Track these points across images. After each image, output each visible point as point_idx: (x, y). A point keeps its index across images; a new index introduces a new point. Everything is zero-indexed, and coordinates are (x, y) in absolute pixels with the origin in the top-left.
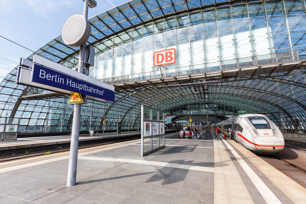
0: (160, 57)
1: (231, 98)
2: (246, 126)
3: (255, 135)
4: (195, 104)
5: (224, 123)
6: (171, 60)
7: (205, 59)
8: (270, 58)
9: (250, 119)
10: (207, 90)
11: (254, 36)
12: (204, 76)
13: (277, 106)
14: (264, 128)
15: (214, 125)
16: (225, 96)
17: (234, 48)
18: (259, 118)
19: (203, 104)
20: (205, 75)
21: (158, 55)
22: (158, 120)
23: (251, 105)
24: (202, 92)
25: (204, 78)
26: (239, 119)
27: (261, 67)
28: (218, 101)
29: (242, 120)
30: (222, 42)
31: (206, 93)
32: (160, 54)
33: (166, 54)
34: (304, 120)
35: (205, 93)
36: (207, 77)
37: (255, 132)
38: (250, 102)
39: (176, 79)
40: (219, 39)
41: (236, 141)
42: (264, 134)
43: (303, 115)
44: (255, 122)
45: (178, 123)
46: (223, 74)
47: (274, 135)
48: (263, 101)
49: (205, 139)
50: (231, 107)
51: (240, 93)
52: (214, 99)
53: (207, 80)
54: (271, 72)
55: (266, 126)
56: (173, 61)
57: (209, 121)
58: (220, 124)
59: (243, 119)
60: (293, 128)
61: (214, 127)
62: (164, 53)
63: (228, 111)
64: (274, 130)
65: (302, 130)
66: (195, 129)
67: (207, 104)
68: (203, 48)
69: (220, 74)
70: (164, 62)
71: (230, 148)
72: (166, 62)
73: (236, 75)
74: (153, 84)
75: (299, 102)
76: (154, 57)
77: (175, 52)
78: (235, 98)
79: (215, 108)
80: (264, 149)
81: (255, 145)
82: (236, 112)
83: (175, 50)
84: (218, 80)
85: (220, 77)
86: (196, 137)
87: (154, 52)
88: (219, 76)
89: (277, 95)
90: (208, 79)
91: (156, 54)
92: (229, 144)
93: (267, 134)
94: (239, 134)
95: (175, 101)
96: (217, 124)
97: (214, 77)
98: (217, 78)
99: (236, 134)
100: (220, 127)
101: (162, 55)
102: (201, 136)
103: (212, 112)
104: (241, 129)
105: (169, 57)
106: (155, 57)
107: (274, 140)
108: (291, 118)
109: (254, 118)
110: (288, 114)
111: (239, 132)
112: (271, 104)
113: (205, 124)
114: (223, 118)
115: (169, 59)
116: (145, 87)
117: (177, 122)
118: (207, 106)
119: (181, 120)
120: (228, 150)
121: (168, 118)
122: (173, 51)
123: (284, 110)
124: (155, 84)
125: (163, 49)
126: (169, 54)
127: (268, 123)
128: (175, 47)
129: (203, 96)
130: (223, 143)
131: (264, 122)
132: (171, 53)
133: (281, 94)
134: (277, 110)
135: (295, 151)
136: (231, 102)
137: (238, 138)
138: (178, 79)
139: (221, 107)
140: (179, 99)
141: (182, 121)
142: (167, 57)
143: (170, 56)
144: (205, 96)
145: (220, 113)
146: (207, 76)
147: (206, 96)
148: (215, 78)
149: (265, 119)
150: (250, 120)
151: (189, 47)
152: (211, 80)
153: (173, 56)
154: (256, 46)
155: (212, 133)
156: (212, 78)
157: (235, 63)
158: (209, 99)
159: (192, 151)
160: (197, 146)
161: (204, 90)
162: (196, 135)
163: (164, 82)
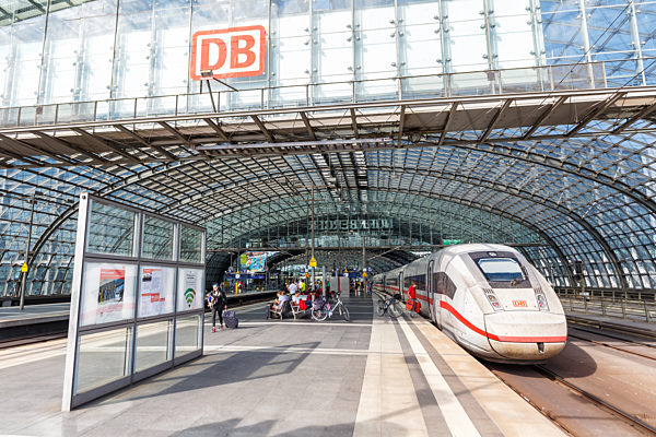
0: (214, 50)
1: (427, 203)
2: (464, 279)
3: (490, 309)
4: (332, 218)
5: (406, 271)
6: (250, 61)
7: (356, 69)
8: (535, 80)
9: (477, 258)
10: (366, 178)
11: (495, 14)
12: (350, 121)
13: (533, 227)
14: (513, 286)
15: (381, 276)
16: (412, 197)
17: (438, 45)
18: (500, 256)
19: (354, 218)
20: (354, 117)
21: (205, 44)
22: (174, 259)
23: (475, 225)
24: (353, 184)
25: (351, 127)
26: (446, 258)
27: (513, 104)
28: (395, 210)
29: (455, 261)
30: (407, 22)
31: (363, 188)
32: (215, 41)
33: (235, 41)
34: (591, 264)
35: (360, 188)
36: (360, 126)
37: (490, 298)
38: (471, 216)
39: (262, 124)
40: (399, 13)
41: (435, 324)
42: (515, 303)
43: (590, 253)
44: (489, 267)
45: (286, 273)
46: (406, 117)
47: (541, 304)
48: (503, 214)
49: (350, 321)
50: (426, 229)
51: (449, 192)
52: (385, 204)
53: (359, 136)
54: (536, 124)
55: (518, 281)
56: (255, 67)
57: (367, 266)
58: (395, 273)
59: (457, 257)
60: (568, 284)
61: (382, 282)
62: (227, 38)
63: (418, 238)
64: (539, 291)
65: (587, 290)
66: (328, 288)
67: (366, 217)
68: (350, 35)
69: (398, 118)
70: (226, 69)
71: (418, 349)
72: (232, 67)
73: (442, 123)
74: (186, 137)
75: (583, 220)
76: (193, 48)
77: (263, 39)
78: (437, 205)
79: (384, 229)
80: (514, 351)
81: (489, 336)
82: (439, 243)
83: (263, 34)
84: (392, 135)
85: (396, 129)
86: (323, 315)
87: (194, 31)
88: (394, 124)
89: (534, 199)
90: (363, 132)
91: (200, 39)
92: (415, 334)
93: (522, 303)
94: (444, 305)
95: (276, 208)
96: (390, 275)
97: (379, 125)
98: (388, 130)
99: (437, 303)
100: (396, 281)
101: (221, 44)
102: (337, 309)
103: (376, 242)
104: (450, 290)
105: (241, 51)
106: (198, 46)
107: (543, 322)
108: (563, 258)
109: (487, 255)
110: (556, 248)
111: (444, 298)
112: (522, 222)
113: (359, 274)
114: (403, 257)
115: (242, 58)
116: (158, 148)
117: (283, 270)
118: (364, 223)
119: (294, 262)
120: (411, 360)
121: (257, 256)
122: (256, 35)
123: (549, 239)
124: (190, 139)
125: (226, 26)
126: (242, 44)
127: (523, 269)
128: (265, 23)
129: (354, 193)
130: (400, 332)
131: (513, 268)
132: (250, 41)
133: (546, 196)
134: (534, 237)
135: (584, 348)
136: (426, 216)
137: (442, 315)
138: (268, 127)
139: (400, 229)
140: (288, 203)
141: (295, 267)
142: (236, 51)
143: (246, 51)
144: (359, 194)
145: (398, 243)
146: (359, 121)
147: (364, 198)
148: (383, 130)
149: (516, 260)
150: (476, 261)
151: (308, 25)
152: (370, 136)
153: (256, 49)
154: (499, 43)
155: (375, 299)
156: (374, 131)
157: (441, 87)
158: (370, 203)
159: (290, 370)
160: (316, 345)
161: (357, 177)
162: (322, 309)
163: (222, 134)
